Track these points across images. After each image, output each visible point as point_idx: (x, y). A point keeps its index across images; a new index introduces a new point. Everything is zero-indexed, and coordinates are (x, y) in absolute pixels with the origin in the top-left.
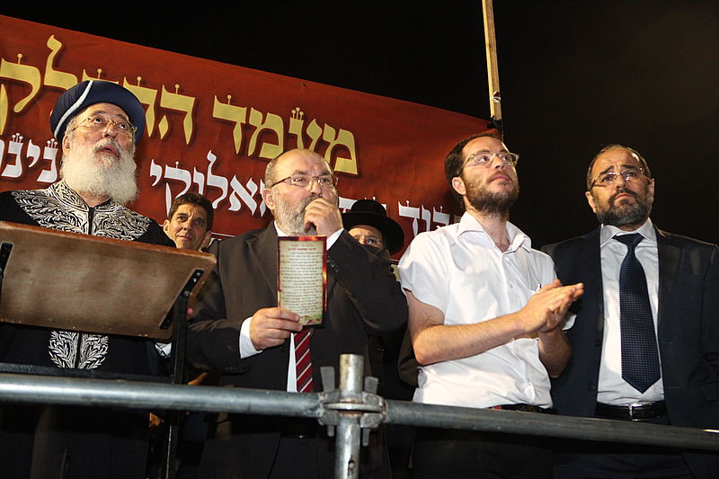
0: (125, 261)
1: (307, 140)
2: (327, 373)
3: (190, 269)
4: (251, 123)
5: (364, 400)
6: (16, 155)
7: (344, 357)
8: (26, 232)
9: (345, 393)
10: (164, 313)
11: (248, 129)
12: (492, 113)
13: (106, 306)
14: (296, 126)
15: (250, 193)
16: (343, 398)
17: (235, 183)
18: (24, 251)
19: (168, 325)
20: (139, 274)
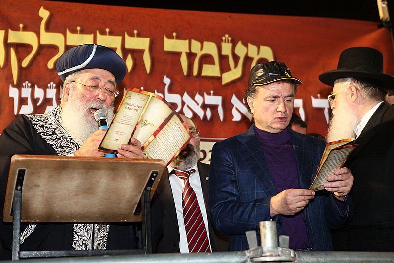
1: (236, 58)
2: (251, 235)
4: (193, 51)
5: (280, 253)
6: (27, 98)
7: (262, 223)
8: (33, 160)
9: (265, 249)
10: (136, 204)
11: (191, 56)
12: (381, 15)
13: (95, 203)
14: (227, 49)
15: (198, 104)
16: (265, 253)
17: (186, 97)
18: (34, 173)
19: (140, 212)
20: (114, 179)
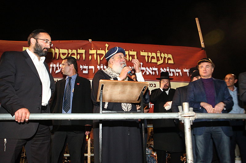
0: (129, 86)
1: (161, 57)
2: (180, 107)
3: (143, 86)
4: (149, 55)
5: (190, 113)
7: (184, 103)
8: (107, 81)
11: (148, 57)
12: (202, 46)
15: (151, 70)
16: (185, 113)
17: (147, 68)
18: (106, 86)
19: (139, 100)
20: (132, 89)
